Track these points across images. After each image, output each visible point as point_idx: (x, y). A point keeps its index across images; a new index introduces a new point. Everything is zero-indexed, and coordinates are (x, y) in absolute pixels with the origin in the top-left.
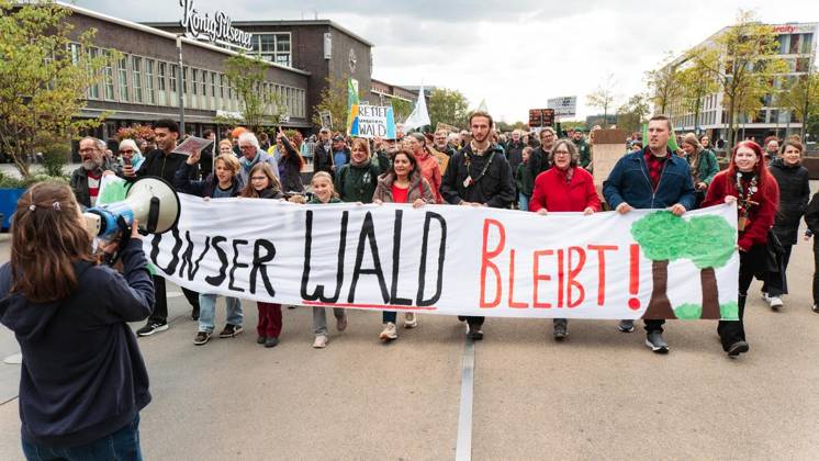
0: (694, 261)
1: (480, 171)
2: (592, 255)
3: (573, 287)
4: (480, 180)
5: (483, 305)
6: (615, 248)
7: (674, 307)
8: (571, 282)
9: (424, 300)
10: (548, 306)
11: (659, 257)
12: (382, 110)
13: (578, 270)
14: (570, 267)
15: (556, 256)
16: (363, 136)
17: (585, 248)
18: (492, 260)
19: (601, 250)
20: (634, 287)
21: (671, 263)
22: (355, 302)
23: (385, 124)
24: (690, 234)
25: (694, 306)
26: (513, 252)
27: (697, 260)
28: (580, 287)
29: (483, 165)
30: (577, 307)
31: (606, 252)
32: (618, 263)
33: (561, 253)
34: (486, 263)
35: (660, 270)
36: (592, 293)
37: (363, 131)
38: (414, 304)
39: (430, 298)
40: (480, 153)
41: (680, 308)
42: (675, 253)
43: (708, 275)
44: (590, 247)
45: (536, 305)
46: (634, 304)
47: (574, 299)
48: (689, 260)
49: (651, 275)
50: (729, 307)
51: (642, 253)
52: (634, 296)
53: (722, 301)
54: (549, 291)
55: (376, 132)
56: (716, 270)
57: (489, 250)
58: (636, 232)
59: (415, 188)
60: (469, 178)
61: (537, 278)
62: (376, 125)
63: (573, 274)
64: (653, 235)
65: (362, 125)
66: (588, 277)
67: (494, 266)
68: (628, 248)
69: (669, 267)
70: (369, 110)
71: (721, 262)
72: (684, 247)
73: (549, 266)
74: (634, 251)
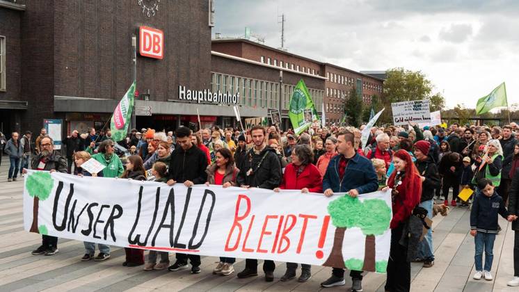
0: (362, 229)
2: (300, 221)
3: (284, 241)
4: (257, 171)
5: (227, 249)
6: (315, 217)
7: (345, 260)
8: (284, 237)
9: (193, 245)
10: (266, 251)
11: (341, 225)
13: (290, 229)
14: (285, 227)
15: (279, 219)
17: (297, 216)
18: (239, 222)
19: (306, 217)
20: (321, 244)
21: (347, 229)
22: (156, 246)
24: (362, 211)
25: (358, 260)
26: (254, 216)
27: (364, 229)
28: (288, 240)
30: (282, 254)
31: (309, 219)
32: (315, 227)
33: (282, 217)
34: (236, 223)
35: (340, 233)
36: (294, 245)
38: (187, 248)
39: (196, 244)
40: (258, 153)
41: (348, 261)
42: (351, 224)
43: (370, 241)
44: (301, 216)
45: (259, 250)
46: (320, 255)
47: (283, 248)
48: (359, 228)
49: (333, 236)
50: (382, 263)
51: (331, 222)
52: (320, 249)
53: (378, 259)
54: (268, 242)
56: (376, 237)
57: (239, 215)
58: (330, 208)
61: (264, 232)
63: (286, 232)
64: (340, 210)
66: (294, 235)
67: (240, 225)
68: (323, 217)
69: (346, 232)
71: (380, 231)
72: (357, 220)
73: (273, 226)
74: (327, 220)
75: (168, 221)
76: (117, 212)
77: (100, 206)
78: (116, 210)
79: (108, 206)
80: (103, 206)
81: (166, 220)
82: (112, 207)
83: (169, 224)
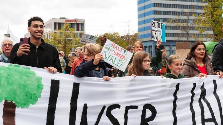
75: (208, 115)
76: (149, 114)
77: (123, 109)
78: (147, 110)
79: (136, 107)
80: (128, 108)
81: (205, 114)
82: (141, 108)
83: (211, 117)
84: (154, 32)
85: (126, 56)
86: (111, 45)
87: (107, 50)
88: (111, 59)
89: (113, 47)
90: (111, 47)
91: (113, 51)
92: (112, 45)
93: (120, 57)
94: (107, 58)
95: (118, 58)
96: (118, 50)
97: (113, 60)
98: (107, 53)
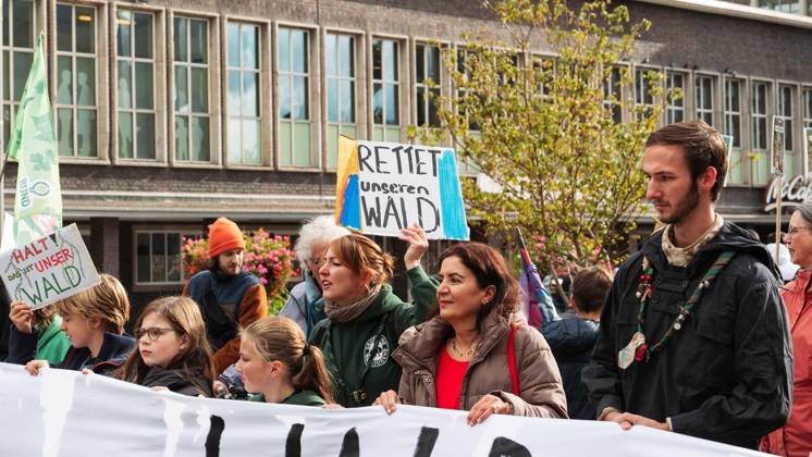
1: (673, 317)
4: (670, 346)
12: (426, 157)
16: (374, 230)
23: (435, 197)
29: (684, 297)
37: (372, 217)
55: (412, 219)
59: (489, 356)
60: (639, 339)
62: (411, 200)
65: (370, 198)
70: (388, 156)
84: (378, 193)
85: (66, 246)
86: (14, 260)
87: (17, 280)
88: (46, 290)
89: (20, 259)
90: (18, 266)
91: (30, 266)
92: (16, 258)
93: (58, 261)
94: (35, 296)
95: (58, 270)
96: (37, 253)
97: (52, 287)
98: (25, 286)
